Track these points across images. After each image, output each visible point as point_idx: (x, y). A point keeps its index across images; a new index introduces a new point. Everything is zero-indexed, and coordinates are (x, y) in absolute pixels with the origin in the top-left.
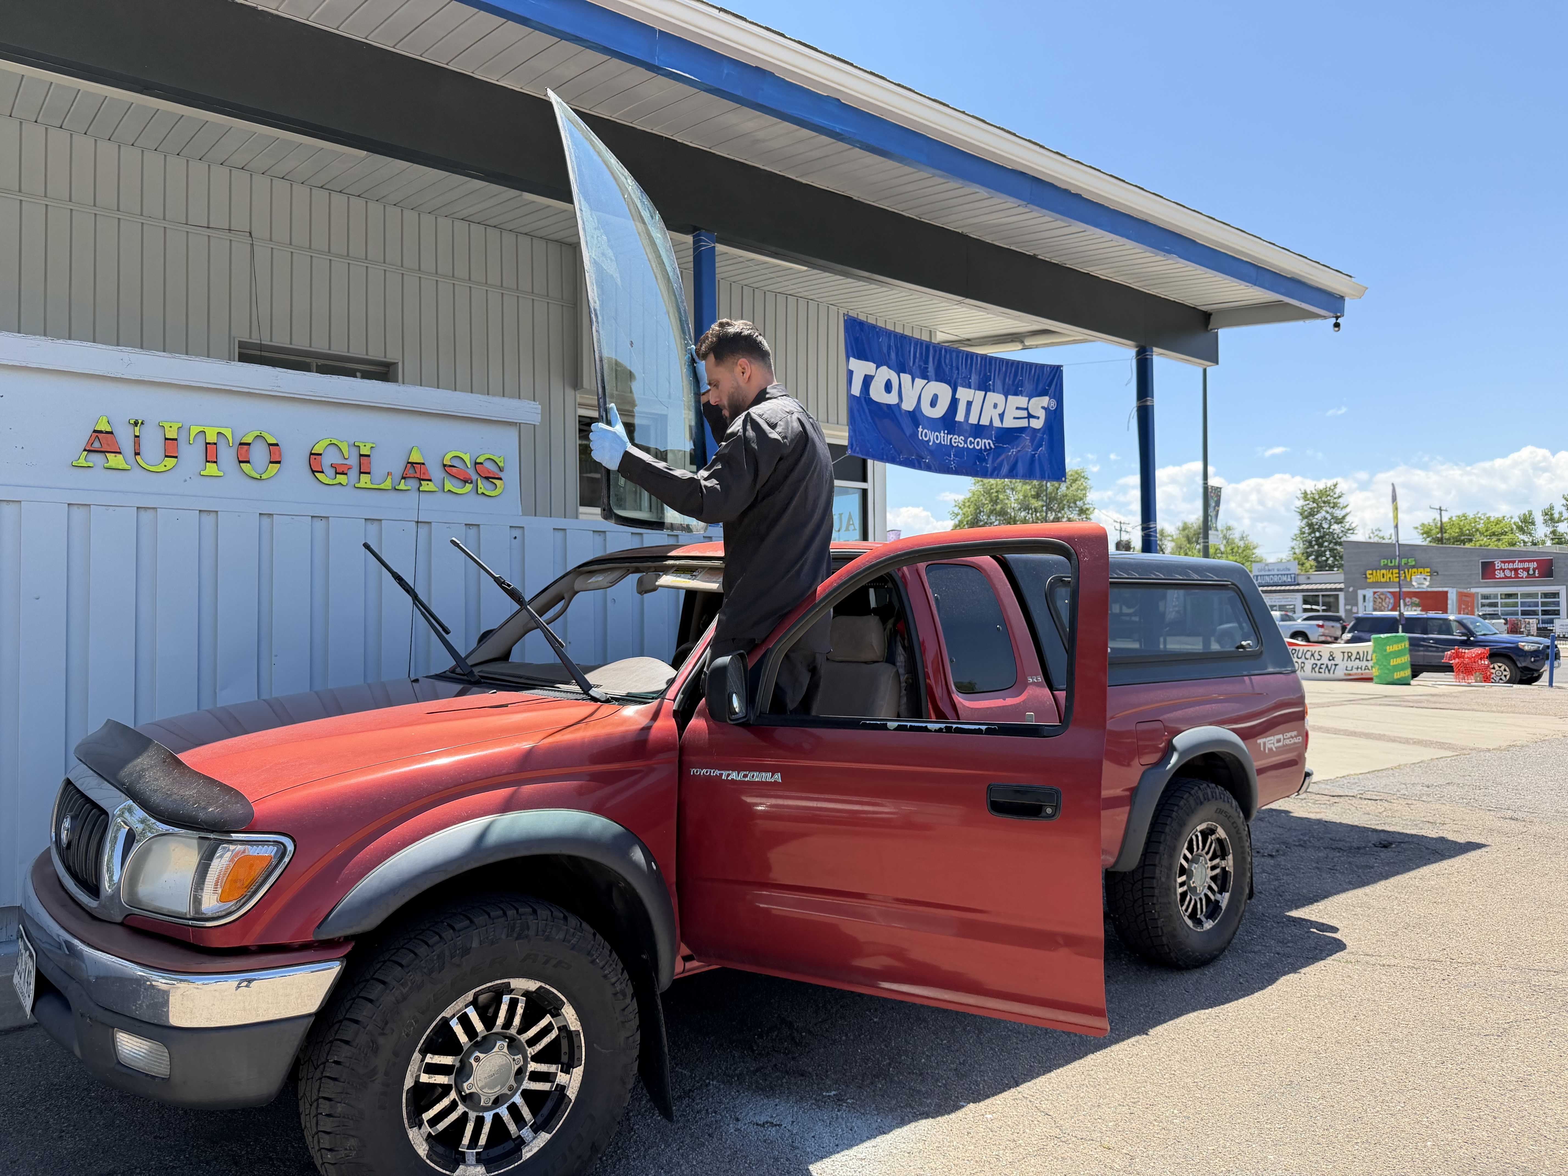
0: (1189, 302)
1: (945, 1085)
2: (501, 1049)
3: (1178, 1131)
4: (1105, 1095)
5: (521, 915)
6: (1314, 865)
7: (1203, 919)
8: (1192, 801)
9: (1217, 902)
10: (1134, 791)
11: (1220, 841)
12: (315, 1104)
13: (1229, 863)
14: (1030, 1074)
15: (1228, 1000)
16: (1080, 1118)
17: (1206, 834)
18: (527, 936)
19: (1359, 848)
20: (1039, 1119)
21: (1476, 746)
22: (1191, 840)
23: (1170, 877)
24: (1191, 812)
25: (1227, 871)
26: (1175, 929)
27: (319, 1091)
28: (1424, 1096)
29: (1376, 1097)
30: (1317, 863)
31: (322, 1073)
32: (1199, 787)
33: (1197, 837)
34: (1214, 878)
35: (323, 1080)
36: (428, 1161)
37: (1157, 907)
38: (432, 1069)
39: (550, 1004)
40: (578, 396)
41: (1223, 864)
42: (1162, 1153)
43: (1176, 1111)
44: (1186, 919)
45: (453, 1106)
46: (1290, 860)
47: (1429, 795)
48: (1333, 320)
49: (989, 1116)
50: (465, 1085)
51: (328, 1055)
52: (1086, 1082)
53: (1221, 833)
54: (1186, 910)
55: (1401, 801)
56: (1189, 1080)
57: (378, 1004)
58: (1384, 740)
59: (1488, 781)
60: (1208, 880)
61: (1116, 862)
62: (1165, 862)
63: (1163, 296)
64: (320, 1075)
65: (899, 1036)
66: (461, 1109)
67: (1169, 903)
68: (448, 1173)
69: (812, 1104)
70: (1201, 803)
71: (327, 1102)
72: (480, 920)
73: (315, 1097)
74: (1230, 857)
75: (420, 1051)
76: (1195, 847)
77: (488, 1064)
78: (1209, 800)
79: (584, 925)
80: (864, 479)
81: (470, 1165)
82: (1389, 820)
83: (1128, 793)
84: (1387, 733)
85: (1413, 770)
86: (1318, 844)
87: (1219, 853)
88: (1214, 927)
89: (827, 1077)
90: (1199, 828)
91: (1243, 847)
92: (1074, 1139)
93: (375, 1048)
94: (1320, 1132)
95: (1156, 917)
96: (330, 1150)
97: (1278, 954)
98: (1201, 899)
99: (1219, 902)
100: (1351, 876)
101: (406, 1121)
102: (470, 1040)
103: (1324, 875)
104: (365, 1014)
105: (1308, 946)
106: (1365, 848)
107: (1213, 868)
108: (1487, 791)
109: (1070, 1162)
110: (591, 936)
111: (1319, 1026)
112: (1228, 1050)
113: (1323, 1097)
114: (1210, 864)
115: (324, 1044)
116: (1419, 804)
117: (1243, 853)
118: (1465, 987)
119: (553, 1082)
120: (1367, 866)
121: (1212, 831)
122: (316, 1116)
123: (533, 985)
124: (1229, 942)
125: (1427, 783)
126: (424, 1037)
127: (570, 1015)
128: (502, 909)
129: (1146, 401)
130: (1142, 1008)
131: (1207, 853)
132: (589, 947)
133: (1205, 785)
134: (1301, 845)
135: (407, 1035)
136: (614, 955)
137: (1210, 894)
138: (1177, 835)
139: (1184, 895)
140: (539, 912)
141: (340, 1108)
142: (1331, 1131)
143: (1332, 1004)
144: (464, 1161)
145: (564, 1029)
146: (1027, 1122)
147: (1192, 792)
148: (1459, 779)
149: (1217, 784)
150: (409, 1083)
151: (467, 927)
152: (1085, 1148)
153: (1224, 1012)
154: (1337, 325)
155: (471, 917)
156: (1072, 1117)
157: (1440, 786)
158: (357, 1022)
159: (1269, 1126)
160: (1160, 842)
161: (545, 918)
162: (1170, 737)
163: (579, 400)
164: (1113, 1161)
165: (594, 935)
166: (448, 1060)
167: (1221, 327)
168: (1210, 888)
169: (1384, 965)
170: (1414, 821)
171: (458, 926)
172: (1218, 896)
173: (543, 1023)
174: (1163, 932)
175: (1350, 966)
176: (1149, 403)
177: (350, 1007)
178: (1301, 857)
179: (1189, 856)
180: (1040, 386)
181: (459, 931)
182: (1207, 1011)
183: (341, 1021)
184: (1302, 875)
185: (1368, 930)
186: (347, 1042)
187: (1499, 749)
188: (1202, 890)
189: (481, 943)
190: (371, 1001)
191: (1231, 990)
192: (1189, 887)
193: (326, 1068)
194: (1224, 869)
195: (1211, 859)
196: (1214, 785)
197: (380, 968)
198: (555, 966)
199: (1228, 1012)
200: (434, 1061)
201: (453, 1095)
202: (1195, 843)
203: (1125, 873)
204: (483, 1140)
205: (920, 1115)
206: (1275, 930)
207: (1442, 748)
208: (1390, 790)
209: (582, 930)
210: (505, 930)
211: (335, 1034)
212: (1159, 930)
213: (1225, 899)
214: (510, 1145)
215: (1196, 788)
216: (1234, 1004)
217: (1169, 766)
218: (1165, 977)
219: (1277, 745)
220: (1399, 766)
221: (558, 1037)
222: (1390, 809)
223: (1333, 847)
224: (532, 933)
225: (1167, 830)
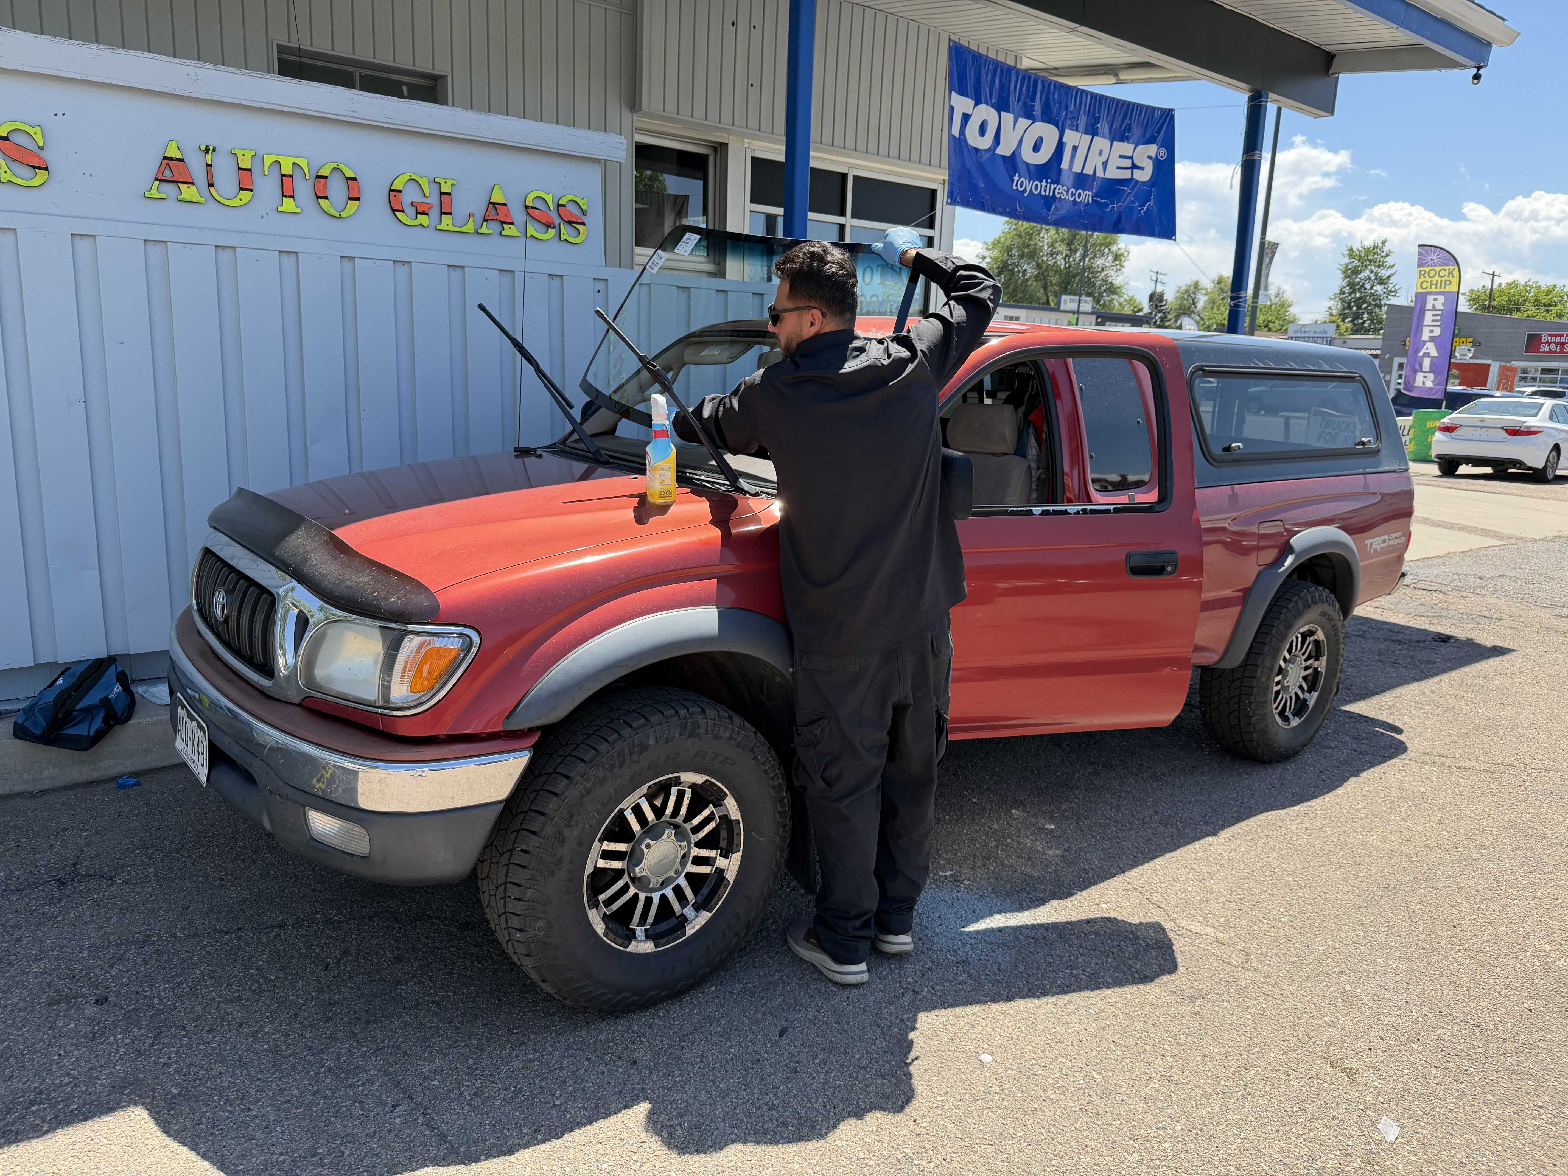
0: (1314, 40)
1: (1055, 871)
2: (669, 836)
3: (1287, 930)
4: (1211, 889)
5: (692, 714)
6: (1377, 658)
7: (1291, 716)
8: (1300, 605)
9: (1305, 700)
10: (1247, 592)
11: (1317, 643)
12: (502, 887)
13: (1322, 665)
14: (1135, 863)
15: (1314, 797)
16: (1192, 912)
17: (1305, 636)
18: (698, 735)
19: (1418, 642)
20: (1153, 911)
21: (1522, 535)
22: (1292, 641)
23: (1269, 678)
24: (1299, 614)
25: (1319, 672)
26: (1267, 726)
27: (506, 876)
28: (1517, 905)
29: (1471, 904)
30: (1379, 655)
31: (509, 860)
32: (1308, 591)
33: (1297, 638)
34: (1305, 678)
35: (511, 866)
36: (605, 939)
37: (1253, 705)
38: (607, 855)
39: (712, 795)
40: (635, 118)
41: (1316, 664)
42: (1275, 951)
43: (1282, 910)
44: (1277, 717)
45: (625, 888)
46: (1352, 651)
47: (1483, 588)
48: (1474, 71)
49: (1104, 906)
50: (637, 869)
51: (514, 843)
52: (1191, 875)
53: (1320, 635)
54: (1277, 708)
55: (1456, 593)
56: (1289, 879)
57: (563, 798)
58: (1428, 524)
59: (1540, 575)
60: (1301, 679)
61: (1221, 660)
62: (1267, 664)
63: (1287, 32)
64: (507, 862)
65: (1001, 818)
66: (632, 890)
67: (1266, 702)
68: (622, 948)
69: (931, 883)
70: (1309, 606)
71: (517, 888)
72: (655, 718)
73: (501, 880)
74: (1324, 658)
75: (599, 841)
76: (1294, 648)
77: (657, 850)
78: (1316, 603)
79: (746, 723)
80: (931, 226)
81: (641, 941)
82: (1445, 613)
83: (1240, 594)
84: (1430, 517)
85: (1463, 560)
86: (1378, 635)
87: (1313, 654)
88: (1300, 724)
89: (939, 856)
90: (1301, 630)
91: (1338, 649)
92: (1189, 933)
93: (561, 840)
94: (1423, 937)
95: (1251, 714)
96: (520, 930)
97: (1355, 751)
98: (1291, 698)
99: (1306, 700)
100: (1414, 671)
101: (586, 904)
102: (642, 828)
103: (1388, 670)
104: (551, 806)
105: (1383, 744)
106: (1425, 641)
107: (1306, 668)
108: (1540, 586)
109: (1189, 956)
110: (753, 735)
111: (1408, 828)
112: (1322, 850)
113: (1421, 902)
114: (1304, 664)
115: (509, 832)
116: (1474, 597)
117: (1338, 654)
118: (1543, 795)
119: (713, 866)
120: (1429, 661)
121: (1311, 633)
122: (504, 898)
123: (699, 779)
124: (1311, 738)
125: (1479, 574)
126: (604, 827)
127: (732, 806)
128: (674, 708)
129: (1253, 155)
130: (1232, 802)
131: (1303, 654)
132: (752, 744)
133: (1313, 588)
134: (1360, 636)
135: (590, 826)
136: (772, 751)
137: (1300, 693)
138: (1283, 636)
139: (1278, 693)
140: (707, 711)
141: (529, 893)
142: (1433, 936)
143: (1416, 806)
144: (634, 937)
145: (725, 819)
146: (1141, 915)
147: (1302, 595)
148: (1510, 571)
149: (1324, 587)
150: (589, 869)
151: (642, 726)
152: (1201, 943)
153: (1313, 810)
154: (1477, 77)
155: (647, 715)
156: (1184, 911)
157: (1493, 578)
158: (542, 814)
159: (1373, 929)
160: (1265, 643)
161: (713, 717)
162: (1287, 538)
163: (636, 124)
164: (1230, 957)
165: (755, 733)
166: (622, 847)
167: (1344, 72)
168: (1301, 687)
169: (1460, 768)
170: (1470, 614)
171: (634, 724)
172: (1307, 695)
173: (706, 813)
174: (1254, 728)
175: (1427, 767)
176: (1256, 158)
177: (535, 799)
178: (1363, 648)
179: (1288, 656)
180: (1148, 135)
181: (636, 729)
182: (1296, 808)
183: (526, 812)
184: (1366, 668)
185: (1441, 730)
186: (533, 833)
187: (1544, 539)
188: (1294, 689)
189: (657, 741)
190: (556, 794)
191: (1315, 787)
192: (1283, 687)
193: (513, 856)
194: (1316, 669)
195: (1306, 660)
196: (1321, 588)
197: (561, 763)
198: (722, 762)
199: (1316, 810)
200: (610, 849)
201: (626, 879)
202: (1294, 644)
203: (1224, 670)
204: (651, 919)
205: (1037, 900)
206: (1347, 725)
207: (1488, 536)
208: (1444, 580)
209: (745, 729)
210: (678, 729)
211: (521, 824)
212: (1252, 726)
213: (1312, 699)
214: (673, 922)
215: (1305, 591)
216: (1319, 800)
217: (1282, 569)
218: (1249, 771)
219: (1382, 545)
220: (1449, 553)
221: (718, 826)
222: (1446, 602)
223: (1394, 639)
224: (702, 731)
225: (1274, 632)
